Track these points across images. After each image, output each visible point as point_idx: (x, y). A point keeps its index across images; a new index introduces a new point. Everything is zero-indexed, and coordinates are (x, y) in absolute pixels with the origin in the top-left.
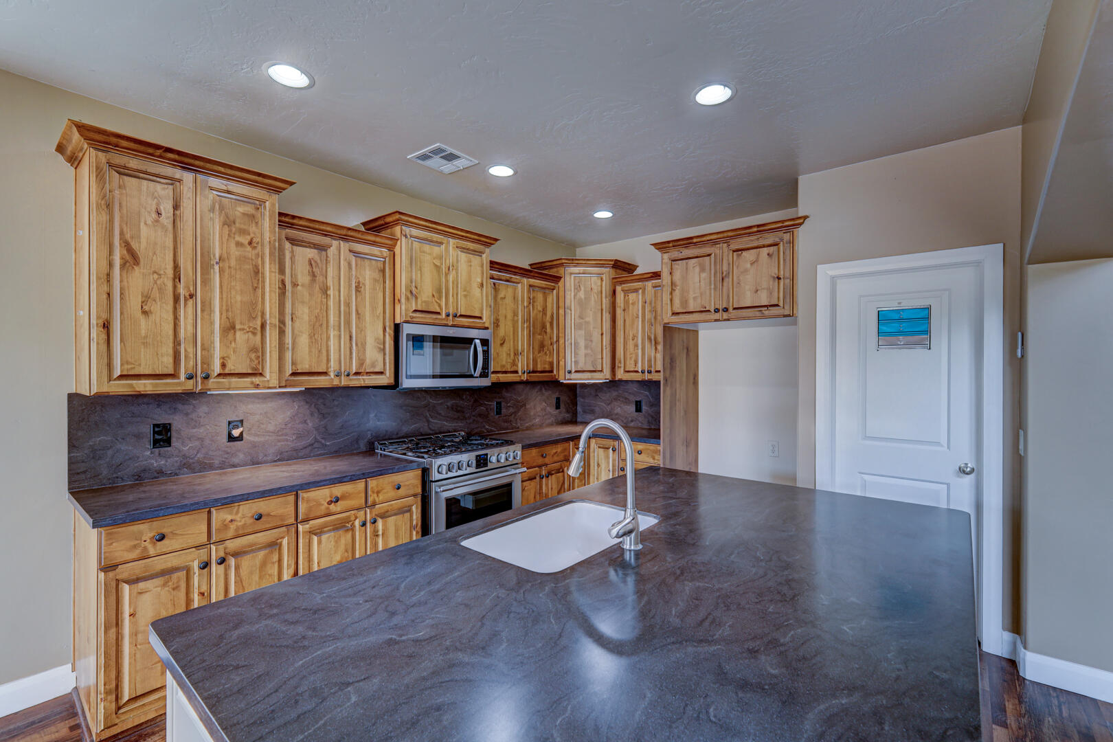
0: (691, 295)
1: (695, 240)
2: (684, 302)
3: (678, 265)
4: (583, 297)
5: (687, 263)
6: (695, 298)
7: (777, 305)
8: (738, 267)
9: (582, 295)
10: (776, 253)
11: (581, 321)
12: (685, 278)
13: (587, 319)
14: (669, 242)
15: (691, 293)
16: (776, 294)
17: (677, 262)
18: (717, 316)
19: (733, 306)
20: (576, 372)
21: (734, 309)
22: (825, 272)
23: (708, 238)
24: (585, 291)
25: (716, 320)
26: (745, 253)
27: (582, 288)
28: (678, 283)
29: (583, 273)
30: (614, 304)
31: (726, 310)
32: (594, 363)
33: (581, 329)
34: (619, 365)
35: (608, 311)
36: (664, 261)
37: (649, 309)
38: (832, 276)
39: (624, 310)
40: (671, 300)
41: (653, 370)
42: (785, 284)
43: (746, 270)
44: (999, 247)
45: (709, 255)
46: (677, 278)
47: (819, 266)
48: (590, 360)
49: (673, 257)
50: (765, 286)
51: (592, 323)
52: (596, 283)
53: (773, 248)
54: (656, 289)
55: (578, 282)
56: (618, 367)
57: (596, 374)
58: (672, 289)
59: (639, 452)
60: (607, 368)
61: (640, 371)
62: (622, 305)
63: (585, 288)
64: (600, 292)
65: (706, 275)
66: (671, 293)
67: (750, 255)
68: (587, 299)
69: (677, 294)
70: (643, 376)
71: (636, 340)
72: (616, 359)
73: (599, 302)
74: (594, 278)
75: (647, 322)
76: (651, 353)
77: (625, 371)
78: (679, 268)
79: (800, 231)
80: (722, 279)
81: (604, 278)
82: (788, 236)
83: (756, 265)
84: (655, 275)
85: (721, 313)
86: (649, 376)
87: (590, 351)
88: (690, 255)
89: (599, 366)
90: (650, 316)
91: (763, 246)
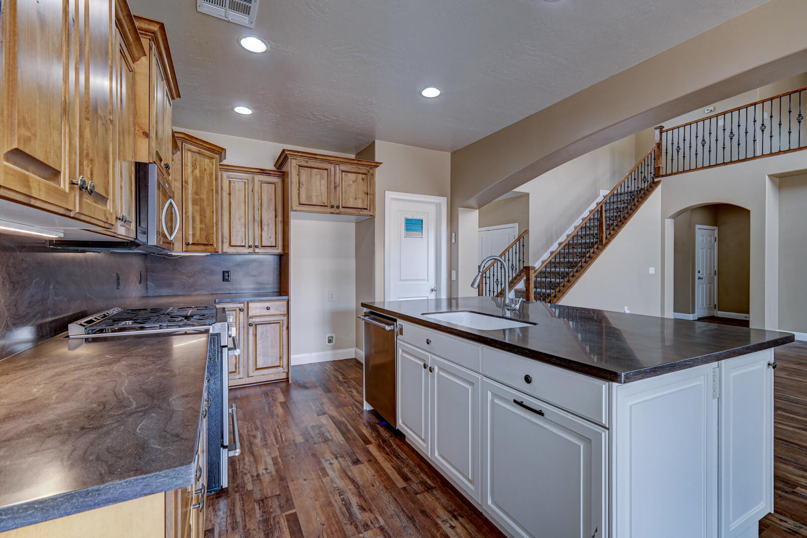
0: (314, 194)
1: (318, 157)
2: (309, 197)
3: (304, 170)
4: (198, 174)
5: (311, 171)
6: (317, 196)
7: (366, 209)
8: (345, 182)
9: (197, 172)
10: (366, 179)
11: (197, 197)
12: (309, 180)
13: (202, 196)
14: (299, 152)
15: (314, 192)
16: (366, 203)
17: (304, 168)
18: (333, 210)
19: (342, 205)
20: (193, 244)
21: (343, 207)
22: (389, 195)
23: (327, 158)
24: (200, 170)
25: (332, 213)
26: (349, 174)
27: (198, 168)
28: (304, 183)
29: (198, 153)
30: (222, 188)
31: (338, 207)
32: (207, 237)
33: (197, 204)
34: (224, 240)
35: (217, 192)
36: (292, 166)
37: (256, 197)
38: (392, 199)
39: (230, 194)
40: (299, 194)
41: (260, 246)
42: (370, 198)
43: (350, 185)
44: (446, 198)
45: (327, 169)
46: (303, 178)
47: (386, 192)
48: (204, 234)
49: (300, 164)
50: (360, 197)
51: (205, 200)
52: (208, 165)
53: (364, 176)
54: (262, 182)
55: (195, 161)
56: (222, 242)
57: (209, 248)
58: (299, 186)
59: (268, 308)
60: (217, 242)
61: (247, 246)
62: (228, 190)
63: (200, 167)
64: (211, 174)
65: (324, 182)
66: (299, 189)
67: (352, 177)
68: (202, 177)
69: (303, 191)
70: (251, 250)
71: (243, 220)
72: (222, 236)
73: (211, 182)
74: (207, 161)
75: (254, 207)
76: (258, 232)
77: (230, 245)
78: (304, 173)
79: (377, 170)
80: (335, 187)
81: (214, 162)
82: (371, 171)
83: (355, 183)
84: (263, 172)
85: (334, 208)
86: (257, 250)
87: (204, 226)
88: (313, 166)
89: (211, 240)
90: (257, 203)
91: (359, 173)
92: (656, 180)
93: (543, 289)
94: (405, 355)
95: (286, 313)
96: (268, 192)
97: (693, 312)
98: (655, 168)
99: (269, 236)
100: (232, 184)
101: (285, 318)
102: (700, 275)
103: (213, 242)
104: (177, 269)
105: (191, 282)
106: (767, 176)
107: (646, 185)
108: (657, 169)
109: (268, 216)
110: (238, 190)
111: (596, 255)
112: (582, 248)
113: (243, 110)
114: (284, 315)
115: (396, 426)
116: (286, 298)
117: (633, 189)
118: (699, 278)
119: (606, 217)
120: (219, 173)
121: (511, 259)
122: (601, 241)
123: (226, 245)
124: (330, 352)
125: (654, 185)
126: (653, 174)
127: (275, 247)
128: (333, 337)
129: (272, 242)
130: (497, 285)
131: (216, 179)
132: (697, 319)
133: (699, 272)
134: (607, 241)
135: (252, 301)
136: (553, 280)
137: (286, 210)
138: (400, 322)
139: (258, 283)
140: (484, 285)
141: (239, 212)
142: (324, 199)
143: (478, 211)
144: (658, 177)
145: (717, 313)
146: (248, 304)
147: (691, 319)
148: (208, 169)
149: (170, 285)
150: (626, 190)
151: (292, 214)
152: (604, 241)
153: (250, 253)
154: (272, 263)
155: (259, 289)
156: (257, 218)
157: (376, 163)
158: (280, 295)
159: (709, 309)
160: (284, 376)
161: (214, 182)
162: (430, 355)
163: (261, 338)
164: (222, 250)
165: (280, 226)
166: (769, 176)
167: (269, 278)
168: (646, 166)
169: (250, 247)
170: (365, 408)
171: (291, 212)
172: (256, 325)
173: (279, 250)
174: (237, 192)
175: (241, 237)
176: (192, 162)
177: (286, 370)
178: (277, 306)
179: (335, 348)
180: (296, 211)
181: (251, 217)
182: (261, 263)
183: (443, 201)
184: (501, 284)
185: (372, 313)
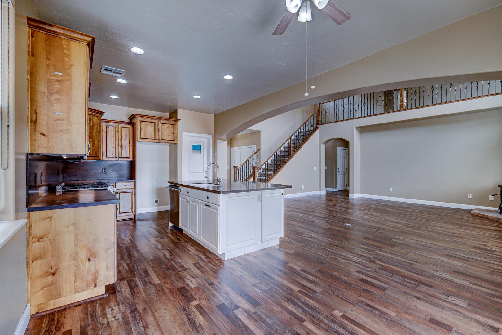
0: (148, 133)
1: (150, 117)
2: (145, 135)
4: (92, 125)
5: (147, 123)
6: (149, 135)
7: (173, 140)
8: (163, 128)
9: (91, 124)
10: (173, 127)
11: (91, 135)
12: (145, 128)
13: (93, 135)
14: (140, 115)
16: (173, 138)
17: (143, 122)
18: (157, 141)
20: (89, 156)
21: (161, 140)
23: (154, 117)
24: (93, 123)
25: (156, 142)
26: (165, 125)
27: (92, 121)
28: (143, 129)
29: (92, 115)
30: (102, 130)
31: (159, 140)
32: (96, 153)
33: (91, 138)
34: (104, 154)
35: (100, 132)
36: (137, 120)
37: (119, 134)
38: (186, 136)
39: (106, 133)
40: (141, 134)
41: (121, 157)
42: (175, 135)
43: (165, 130)
44: (212, 136)
45: (154, 123)
46: (142, 127)
47: (183, 133)
48: (94, 152)
49: (141, 120)
50: (170, 135)
51: (95, 136)
52: (96, 120)
53: (172, 125)
54: (122, 127)
55: (90, 118)
56: (103, 155)
57: (97, 158)
58: (141, 130)
59: (125, 186)
60: (100, 155)
61: (115, 157)
62: (105, 131)
63: (93, 121)
64: (98, 124)
65: (153, 128)
66: (141, 132)
67: (166, 126)
68: (93, 126)
69: (142, 132)
70: (117, 159)
71: (113, 145)
72: (103, 152)
73: (97, 128)
74: (96, 118)
75: (118, 139)
76: (120, 150)
77: (106, 157)
78: (143, 124)
79: (178, 122)
80: (158, 131)
81: (99, 119)
82: (175, 123)
83: (168, 129)
84: (123, 122)
85: (158, 140)
86: (120, 159)
87: (94, 148)
88: (147, 121)
89: (97, 154)
90: (120, 137)
91: (170, 124)
92: (318, 126)
93: (262, 177)
94: (182, 199)
95: (134, 188)
96: (126, 132)
97: (336, 188)
98: (317, 121)
99: (126, 152)
100: (108, 128)
101: (134, 190)
102: (339, 170)
103: (99, 155)
104: (78, 168)
105: (86, 174)
106: (354, 128)
107: (313, 129)
108: (318, 121)
109: (126, 143)
110: (111, 131)
111: (288, 161)
112: (281, 158)
113: (114, 97)
114: (133, 189)
115: (179, 227)
116: (134, 181)
117: (306, 130)
118: (339, 172)
119: (293, 144)
120: (101, 123)
121: (251, 163)
122: (290, 155)
123: (104, 157)
124: (157, 207)
125: (317, 128)
126: (316, 123)
127: (129, 157)
128: (157, 200)
129: (127, 155)
130: (245, 176)
131: (100, 126)
132: (337, 191)
133: (339, 169)
134: (293, 154)
135: (118, 182)
136: (267, 173)
137: (134, 141)
138: (180, 187)
139: (120, 175)
140: (238, 175)
141: (111, 141)
142: (153, 136)
143: (227, 141)
144: (318, 125)
145: (348, 188)
146: (116, 183)
147: (335, 191)
148: (96, 122)
149: (75, 176)
150: (303, 130)
151: (137, 143)
152: (292, 154)
153: (116, 160)
154: (127, 165)
155: (120, 177)
156: (120, 144)
157: (178, 120)
158: (131, 180)
159: (344, 186)
160: (133, 217)
161: (99, 128)
162: (188, 197)
163: (122, 199)
164: (102, 159)
165: (131, 148)
166: (355, 127)
167: (125, 172)
168: (313, 120)
169: (116, 157)
170: (169, 225)
171: (137, 142)
172: (120, 193)
173: (131, 159)
174: (110, 132)
175: (112, 153)
176: (89, 119)
177: (134, 214)
178: (130, 184)
179: (159, 205)
180: (139, 141)
181: (117, 144)
182: (121, 165)
183: (211, 137)
184: (247, 175)
185: (172, 185)
